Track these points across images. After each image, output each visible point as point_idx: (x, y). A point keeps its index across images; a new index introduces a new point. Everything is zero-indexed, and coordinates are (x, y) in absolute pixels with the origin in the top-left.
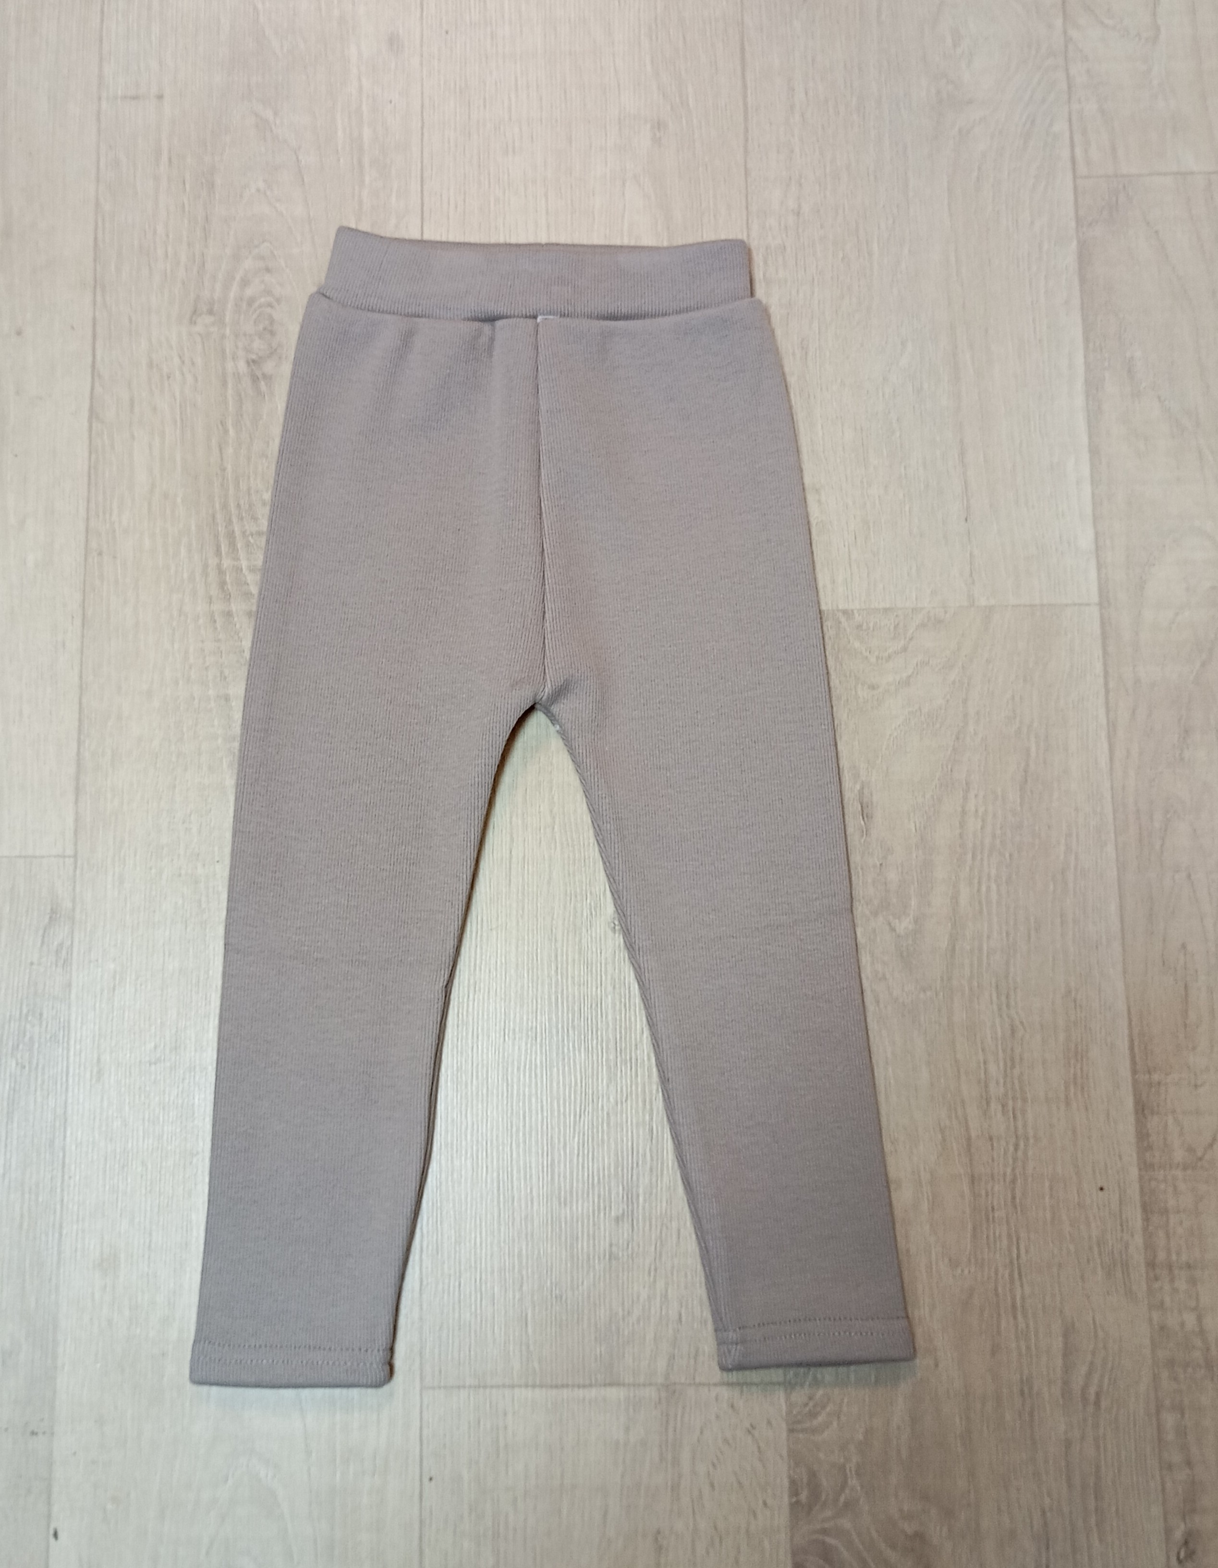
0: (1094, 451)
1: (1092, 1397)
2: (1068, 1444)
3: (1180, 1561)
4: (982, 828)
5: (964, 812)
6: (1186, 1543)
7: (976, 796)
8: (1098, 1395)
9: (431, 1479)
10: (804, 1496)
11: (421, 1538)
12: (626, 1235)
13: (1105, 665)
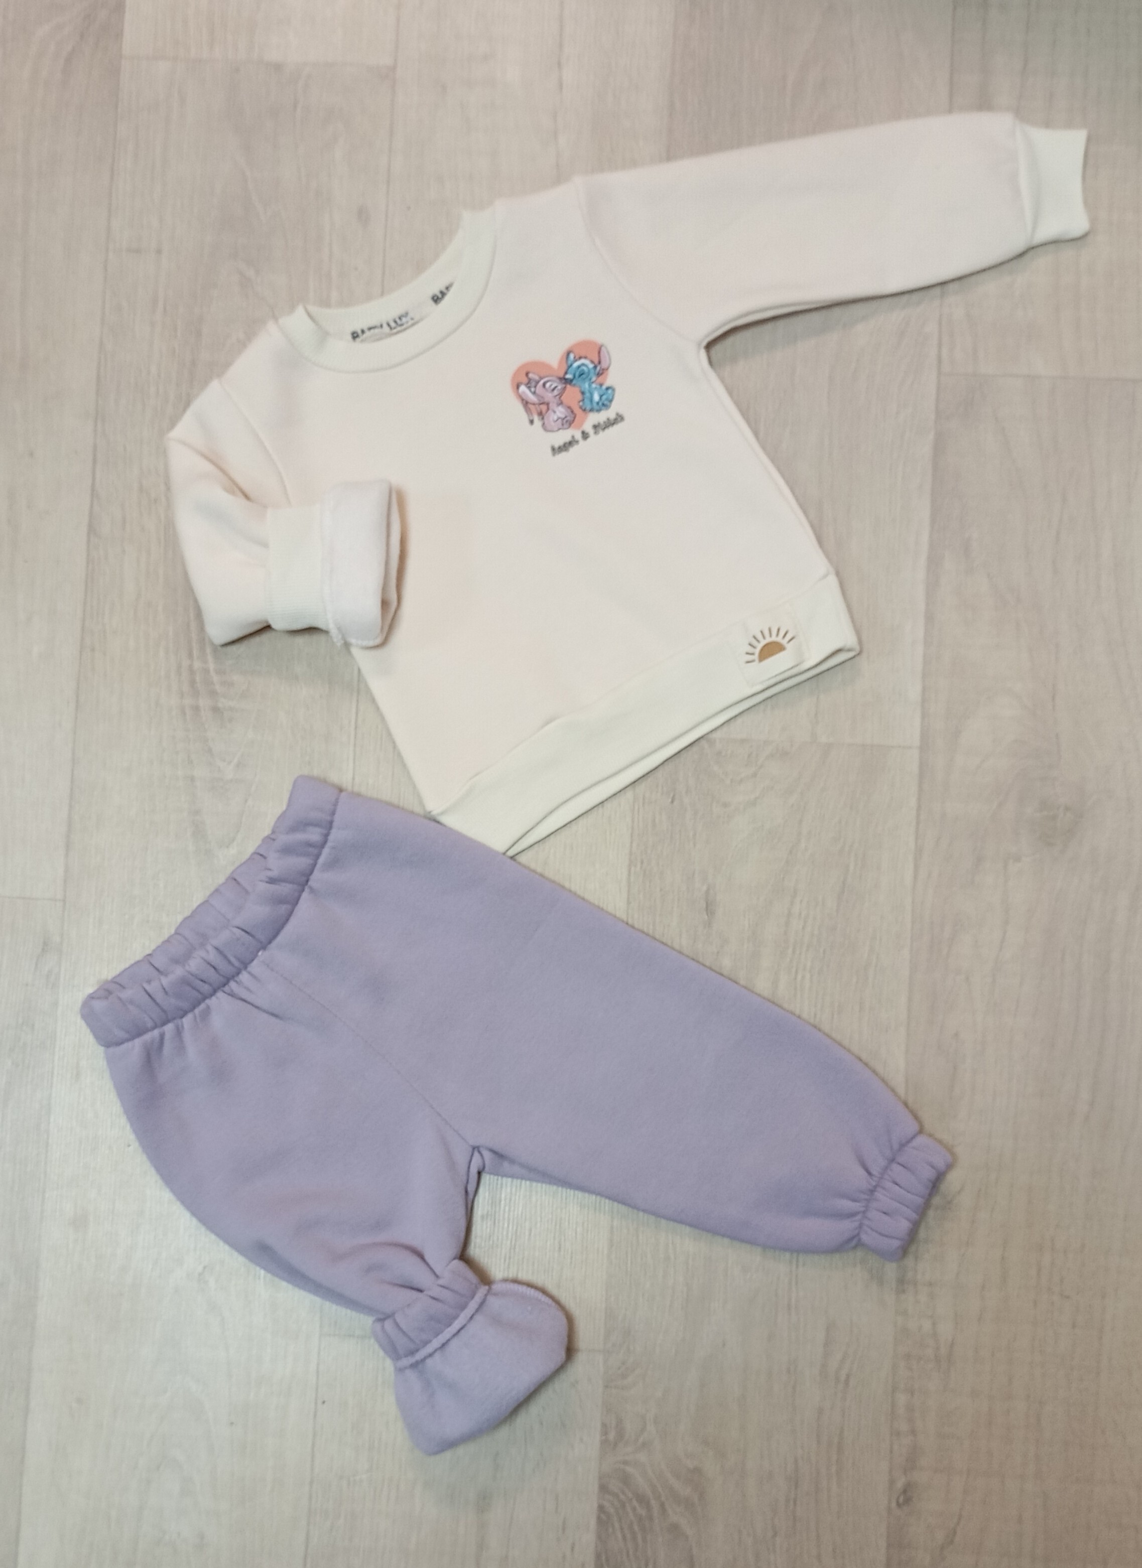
0: (929, 618)
1: (843, 1378)
2: (821, 1411)
3: (899, 1505)
4: (803, 928)
5: (789, 914)
6: (905, 1491)
7: (801, 901)
8: (848, 1377)
9: (324, 1402)
10: (612, 1436)
11: (313, 1445)
12: (488, 1230)
13: (919, 799)
